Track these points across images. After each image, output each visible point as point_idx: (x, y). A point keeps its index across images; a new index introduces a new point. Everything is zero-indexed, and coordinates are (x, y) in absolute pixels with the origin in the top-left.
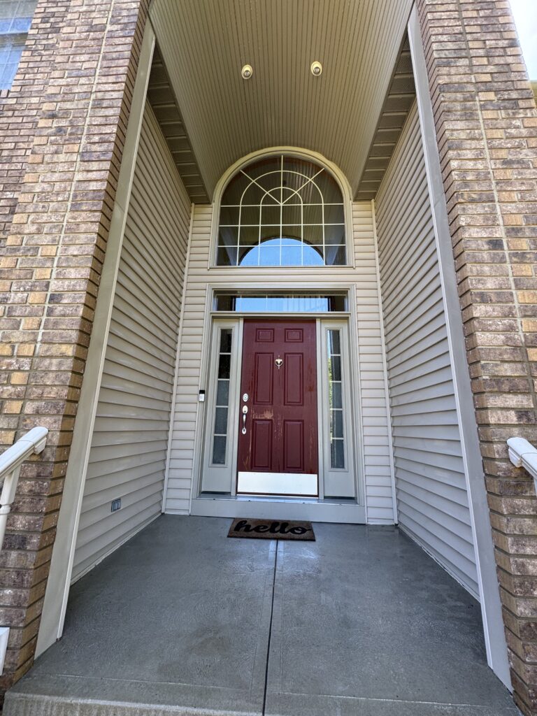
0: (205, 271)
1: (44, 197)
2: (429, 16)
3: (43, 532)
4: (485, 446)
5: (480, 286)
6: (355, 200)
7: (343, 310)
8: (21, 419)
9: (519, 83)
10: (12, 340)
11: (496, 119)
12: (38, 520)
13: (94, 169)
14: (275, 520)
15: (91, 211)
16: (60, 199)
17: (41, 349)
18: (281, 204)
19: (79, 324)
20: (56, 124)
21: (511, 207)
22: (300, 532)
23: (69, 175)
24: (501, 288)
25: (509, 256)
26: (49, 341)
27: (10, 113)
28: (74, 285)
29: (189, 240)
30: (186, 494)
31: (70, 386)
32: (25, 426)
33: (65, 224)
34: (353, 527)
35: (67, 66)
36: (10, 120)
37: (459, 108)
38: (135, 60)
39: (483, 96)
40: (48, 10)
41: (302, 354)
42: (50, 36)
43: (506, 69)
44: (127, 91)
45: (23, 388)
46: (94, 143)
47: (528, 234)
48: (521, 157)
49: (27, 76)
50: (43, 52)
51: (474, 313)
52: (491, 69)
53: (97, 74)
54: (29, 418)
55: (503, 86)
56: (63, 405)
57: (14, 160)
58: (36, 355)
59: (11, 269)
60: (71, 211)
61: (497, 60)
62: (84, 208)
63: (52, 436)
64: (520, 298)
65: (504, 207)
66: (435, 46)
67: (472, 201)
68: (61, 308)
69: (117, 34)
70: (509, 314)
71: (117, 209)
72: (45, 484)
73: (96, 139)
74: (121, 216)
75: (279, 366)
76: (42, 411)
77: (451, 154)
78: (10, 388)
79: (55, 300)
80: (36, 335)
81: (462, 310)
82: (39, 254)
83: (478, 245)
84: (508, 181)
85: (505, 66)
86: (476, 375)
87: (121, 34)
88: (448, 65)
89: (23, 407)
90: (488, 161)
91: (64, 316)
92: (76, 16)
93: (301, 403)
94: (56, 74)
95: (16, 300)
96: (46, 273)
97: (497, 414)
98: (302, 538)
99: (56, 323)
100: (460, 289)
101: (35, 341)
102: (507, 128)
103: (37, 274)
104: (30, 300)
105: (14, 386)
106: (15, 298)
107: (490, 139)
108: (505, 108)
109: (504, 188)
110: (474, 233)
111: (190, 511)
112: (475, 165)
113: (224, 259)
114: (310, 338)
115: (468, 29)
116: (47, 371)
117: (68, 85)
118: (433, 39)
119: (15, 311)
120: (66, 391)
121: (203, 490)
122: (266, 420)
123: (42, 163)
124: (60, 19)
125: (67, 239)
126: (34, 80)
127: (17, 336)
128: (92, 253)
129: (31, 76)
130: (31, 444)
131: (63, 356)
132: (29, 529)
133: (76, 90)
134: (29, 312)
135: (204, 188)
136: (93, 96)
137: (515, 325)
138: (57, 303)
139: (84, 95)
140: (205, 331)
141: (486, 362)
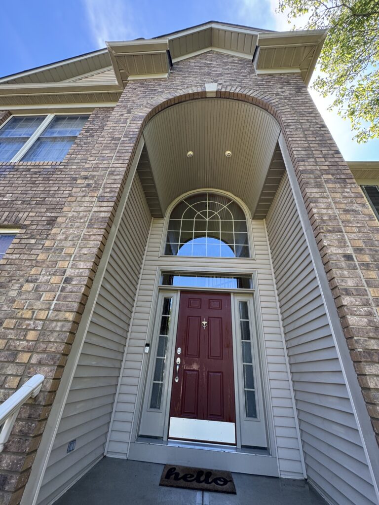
0: (157, 258)
1: (73, 220)
2: (290, 139)
3: (22, 473)
4: (370, 407)
5: (344, 284)
6: (253, 219)
7: (249, 288)
8: (27, 367)
9: (344, 171)
10: (34, 308)
11: (335, 188)
12: (21, 460)
13: (105, 205)
14: (200, 469)
15: (99, 228)
16: (82, 221)
17: (52, 314)
18: (207, 220)
19: (80, 298)
20: (87, 182)
21: (353, 236)
22: (222, 483)
23: (89, 208)
24: (358, 286)
25: (359, 265)
26: (58, 309)
27: (59, 173)
28: (81, 273)
29: (148, 239)
30: (126, 437)
31: (66, 343)
32: (29, 373)
33: (82, 235)
34: (268, 480)
35: (98, 155)
36: (58, 176)
37: (313, 182)
38: (134, 153)
39: (325, 176)
40: (89, 128)
41: (221, 318)
42: (89, 138)
43: (335, 164)
44: (128, 167)
45: (34, 343)
46: (106, 192)
47: (367, 252)
48: (354, 208)
49: (72, 156)
50: (83, 145)
51: (343, 302)
52: (327, 163)
53: (113, 159)
54: (33, 367)
55: (336, 172)
56: (59, 358)
57: (56, 196)
58: (48, 319)
59: (44, 261)
60: (87, 228)
61: (330, 160)
62: (95, 227)
63: (47, 383)
64: (372, 293)
65: (350, 236)
66: (295, 152)
67: (329, 231)
68: (71, 287)
69: (126, 142)
70: (367, 304)
71: (113, 227)
72: (33, 425)
73: (108, 190)
74: (114, 230)
75: (204, 327)
76: (44, 362)
77: (312, 205)
78: (24, 342)
79: (68, 282)
80: (50, 304)
81: (335, 299)
82: (63, 253)
83: (338, 258)
84: (349, 221)
85: (335, 163)
86: (353, 348)
87: (128, 142)
88: (303, 161)
89: (30, 358)
90: (335, 209)
91: (71, 292)
92: (106, 134)
93: (221, 357)
94: (92, 158)
95: (43, 281)
96: (65, 264)
97: (374, 380)
98: (224, 490)
99: (65, 297)
100: (331, 285)
101: (49, 309)
102: (343, 193)
103: (60, 264)
104: (52, 281)
105: (28, 341)
106: (42, 279)
107: (334, 199)
108: (339, 183)
109: (347, 225)
110: (333, 250)
111: (128, 456)
112: (327, 211)
113: (169, 251)
114: (226, 306)
115: (311, 145)
116: (52, 331)
117: (96, 164)
118: (293, 149)
119: (40, 288)
120: (63, 347)
121: (140, 433)
122: (194, 370)
123: (75, 201)
124: (95, 131)
125: (82, 244)
126: (76, 157)
127: (38, 305)
128: (96, 253)
129: (75, 156)
130: (31, 389)
131: (66, 320)
132: (11, 468)
133: (101, 166)
134: (50, 289)
135: (160, 210)
136: (109, 169)
137: (372, 312)
138: (68, 284)
139: (105, 169)
140: (153, 299)
141: (358, 338)
